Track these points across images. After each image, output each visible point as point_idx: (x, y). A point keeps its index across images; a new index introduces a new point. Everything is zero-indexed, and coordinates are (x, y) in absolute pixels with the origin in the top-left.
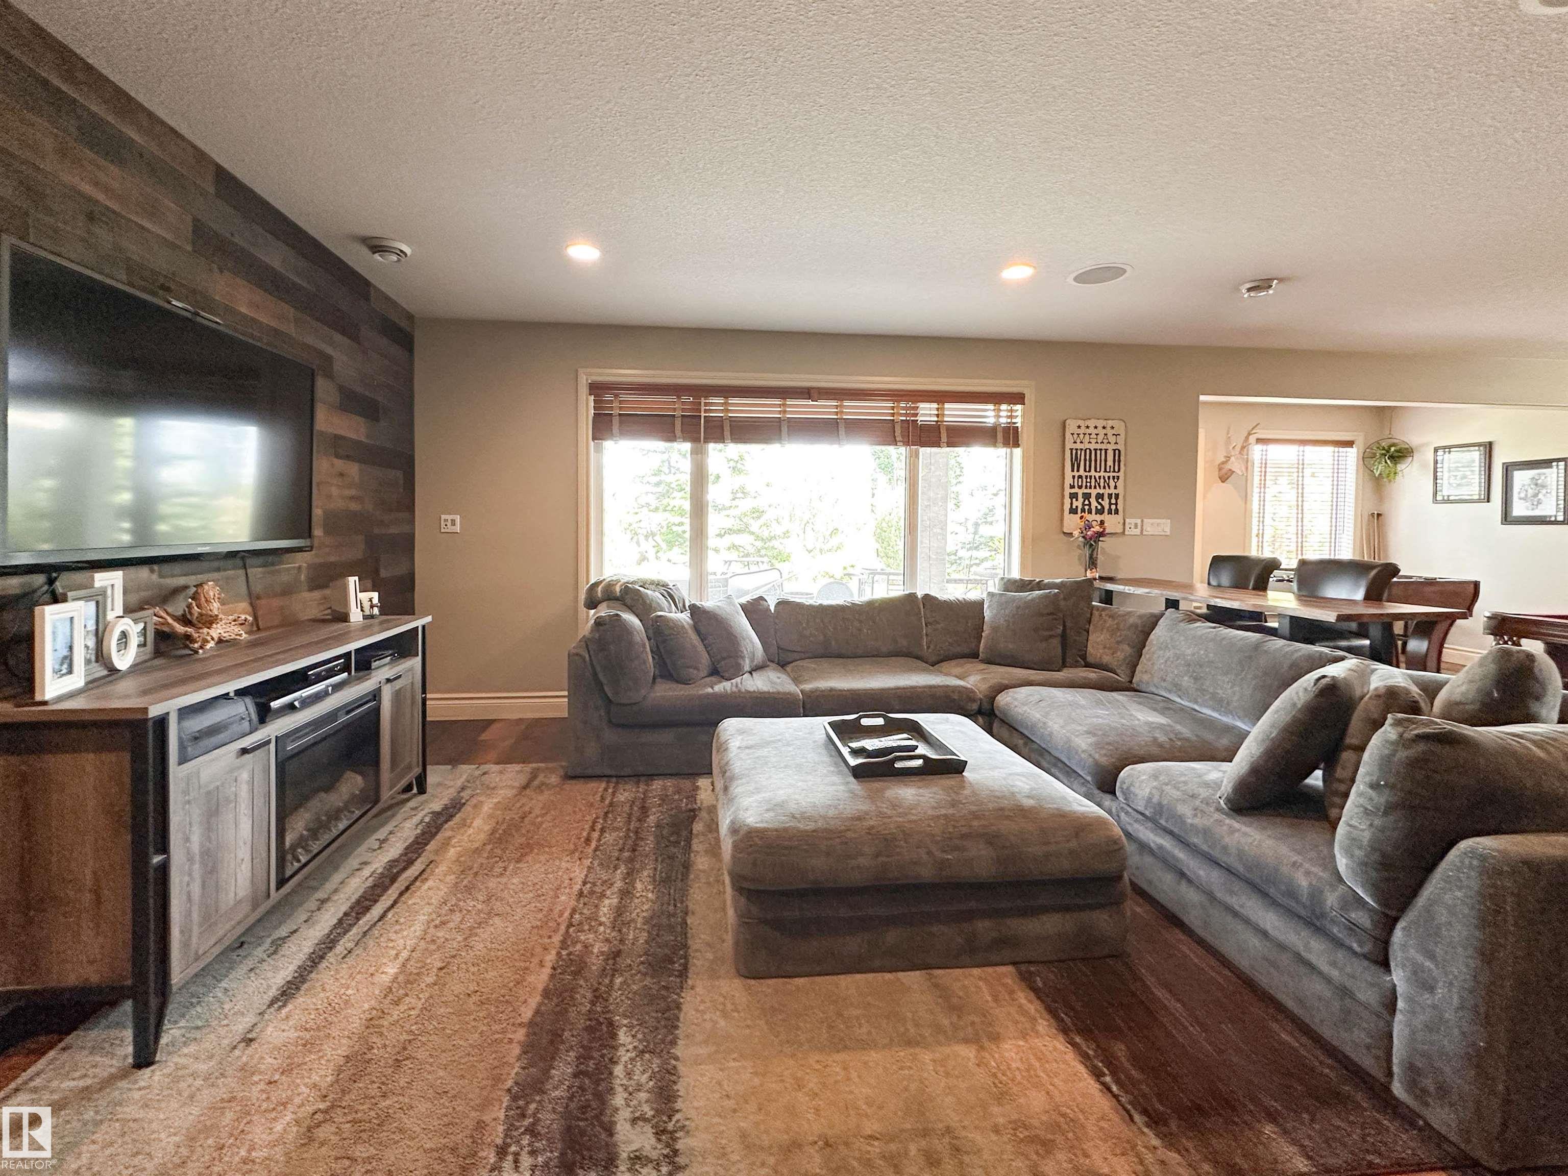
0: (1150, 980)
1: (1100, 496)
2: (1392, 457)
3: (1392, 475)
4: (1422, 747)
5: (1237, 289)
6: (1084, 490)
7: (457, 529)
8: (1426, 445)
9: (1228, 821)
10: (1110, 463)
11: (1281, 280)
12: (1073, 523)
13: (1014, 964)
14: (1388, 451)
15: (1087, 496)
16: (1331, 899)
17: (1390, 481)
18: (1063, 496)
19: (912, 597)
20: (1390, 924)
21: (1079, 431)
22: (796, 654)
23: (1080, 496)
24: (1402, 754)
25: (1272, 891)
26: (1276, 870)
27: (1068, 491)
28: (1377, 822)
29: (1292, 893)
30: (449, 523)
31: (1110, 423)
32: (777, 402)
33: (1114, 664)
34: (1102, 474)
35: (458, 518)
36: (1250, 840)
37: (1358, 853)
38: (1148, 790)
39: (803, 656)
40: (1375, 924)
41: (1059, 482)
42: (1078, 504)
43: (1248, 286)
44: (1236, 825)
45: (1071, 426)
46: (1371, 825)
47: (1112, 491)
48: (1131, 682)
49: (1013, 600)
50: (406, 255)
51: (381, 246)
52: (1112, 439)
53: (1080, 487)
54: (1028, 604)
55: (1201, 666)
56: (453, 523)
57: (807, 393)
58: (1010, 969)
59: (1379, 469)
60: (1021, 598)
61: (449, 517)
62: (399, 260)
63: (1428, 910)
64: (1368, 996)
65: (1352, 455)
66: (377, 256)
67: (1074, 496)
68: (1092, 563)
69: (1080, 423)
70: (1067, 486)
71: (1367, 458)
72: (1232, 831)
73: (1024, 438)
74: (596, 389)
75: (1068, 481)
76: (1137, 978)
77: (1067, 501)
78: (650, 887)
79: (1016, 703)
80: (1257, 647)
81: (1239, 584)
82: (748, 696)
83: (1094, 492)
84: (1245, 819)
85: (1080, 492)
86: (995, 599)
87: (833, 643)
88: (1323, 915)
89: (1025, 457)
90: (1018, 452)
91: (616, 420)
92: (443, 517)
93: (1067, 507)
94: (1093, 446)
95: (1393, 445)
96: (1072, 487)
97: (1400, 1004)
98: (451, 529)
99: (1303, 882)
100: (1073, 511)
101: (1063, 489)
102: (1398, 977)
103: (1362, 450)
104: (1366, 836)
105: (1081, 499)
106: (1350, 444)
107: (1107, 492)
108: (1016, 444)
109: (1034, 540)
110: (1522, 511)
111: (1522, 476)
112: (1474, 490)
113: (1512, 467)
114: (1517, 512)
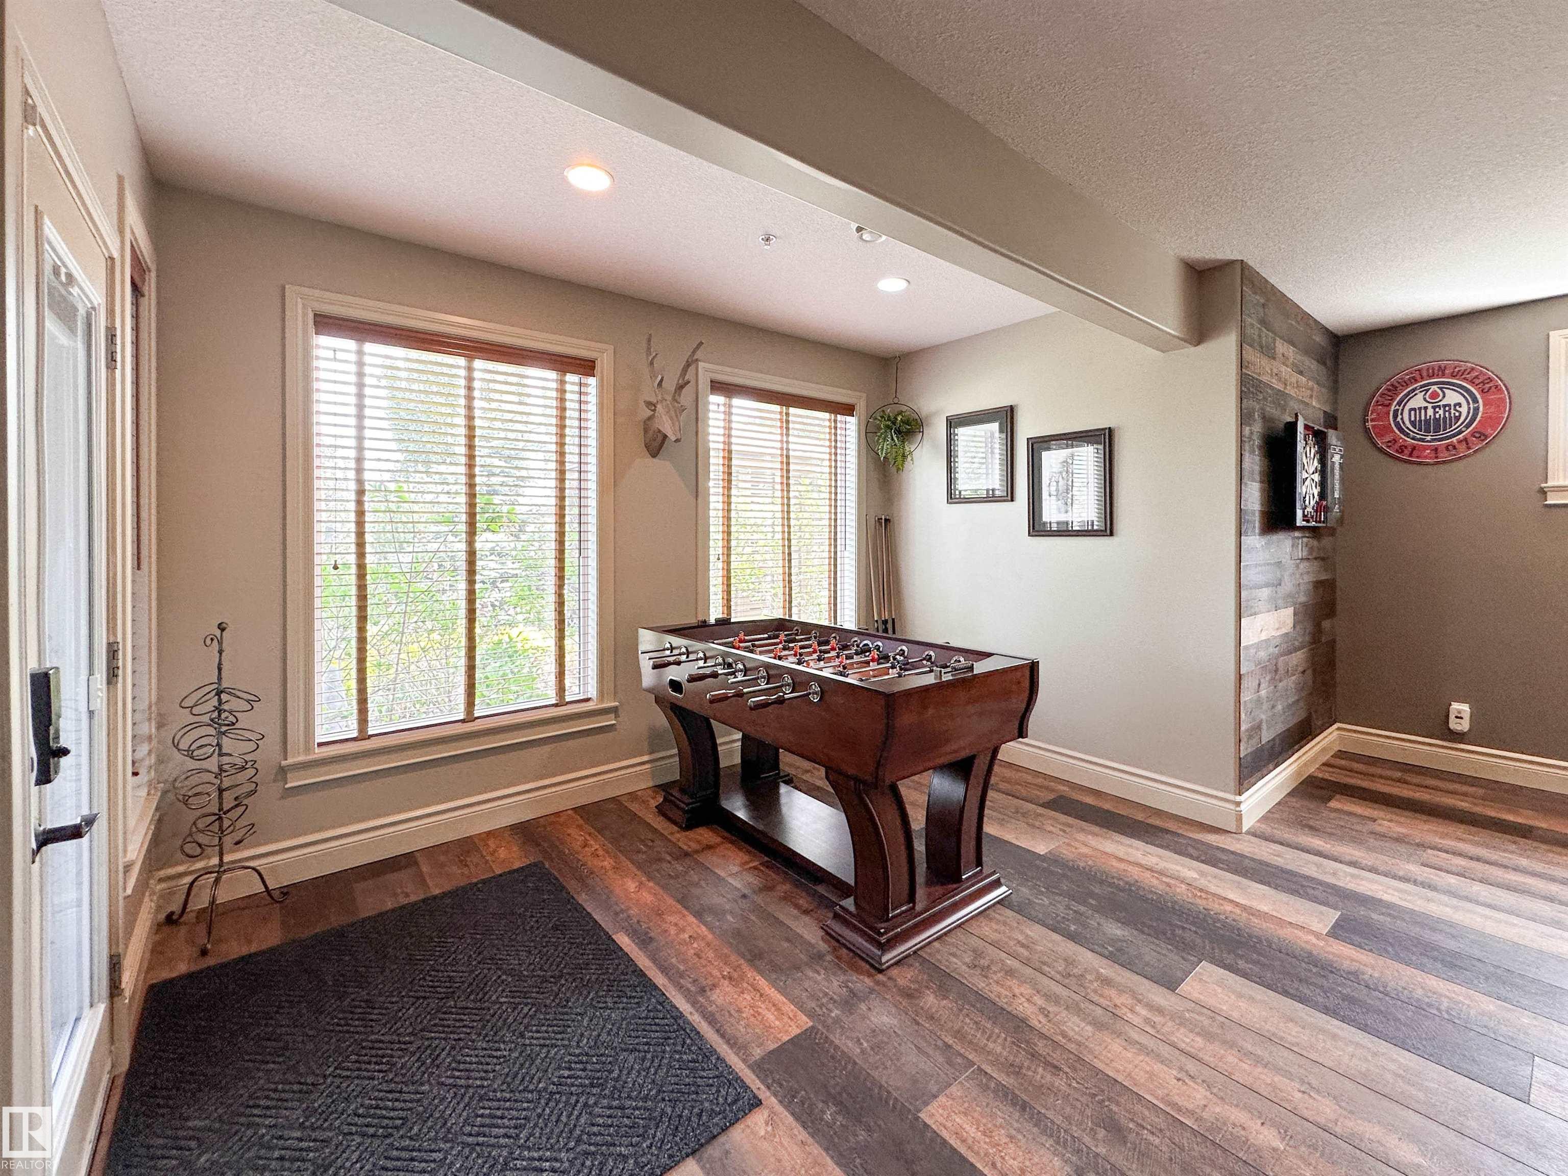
2: (899, 432)
3: (900, 458)
8: (936, 413)
14: (894, 423)
17: (898, 469)
59: (885, 448)
65: (851, 425)
71: (870, 432)
95: (900, 413)
103: (863, 418)
106: (849, 410)
110: (1051, 513)
111: (1051, 460)
112: (995, 481)
113: (1037, 445)
114: (1046, 518)
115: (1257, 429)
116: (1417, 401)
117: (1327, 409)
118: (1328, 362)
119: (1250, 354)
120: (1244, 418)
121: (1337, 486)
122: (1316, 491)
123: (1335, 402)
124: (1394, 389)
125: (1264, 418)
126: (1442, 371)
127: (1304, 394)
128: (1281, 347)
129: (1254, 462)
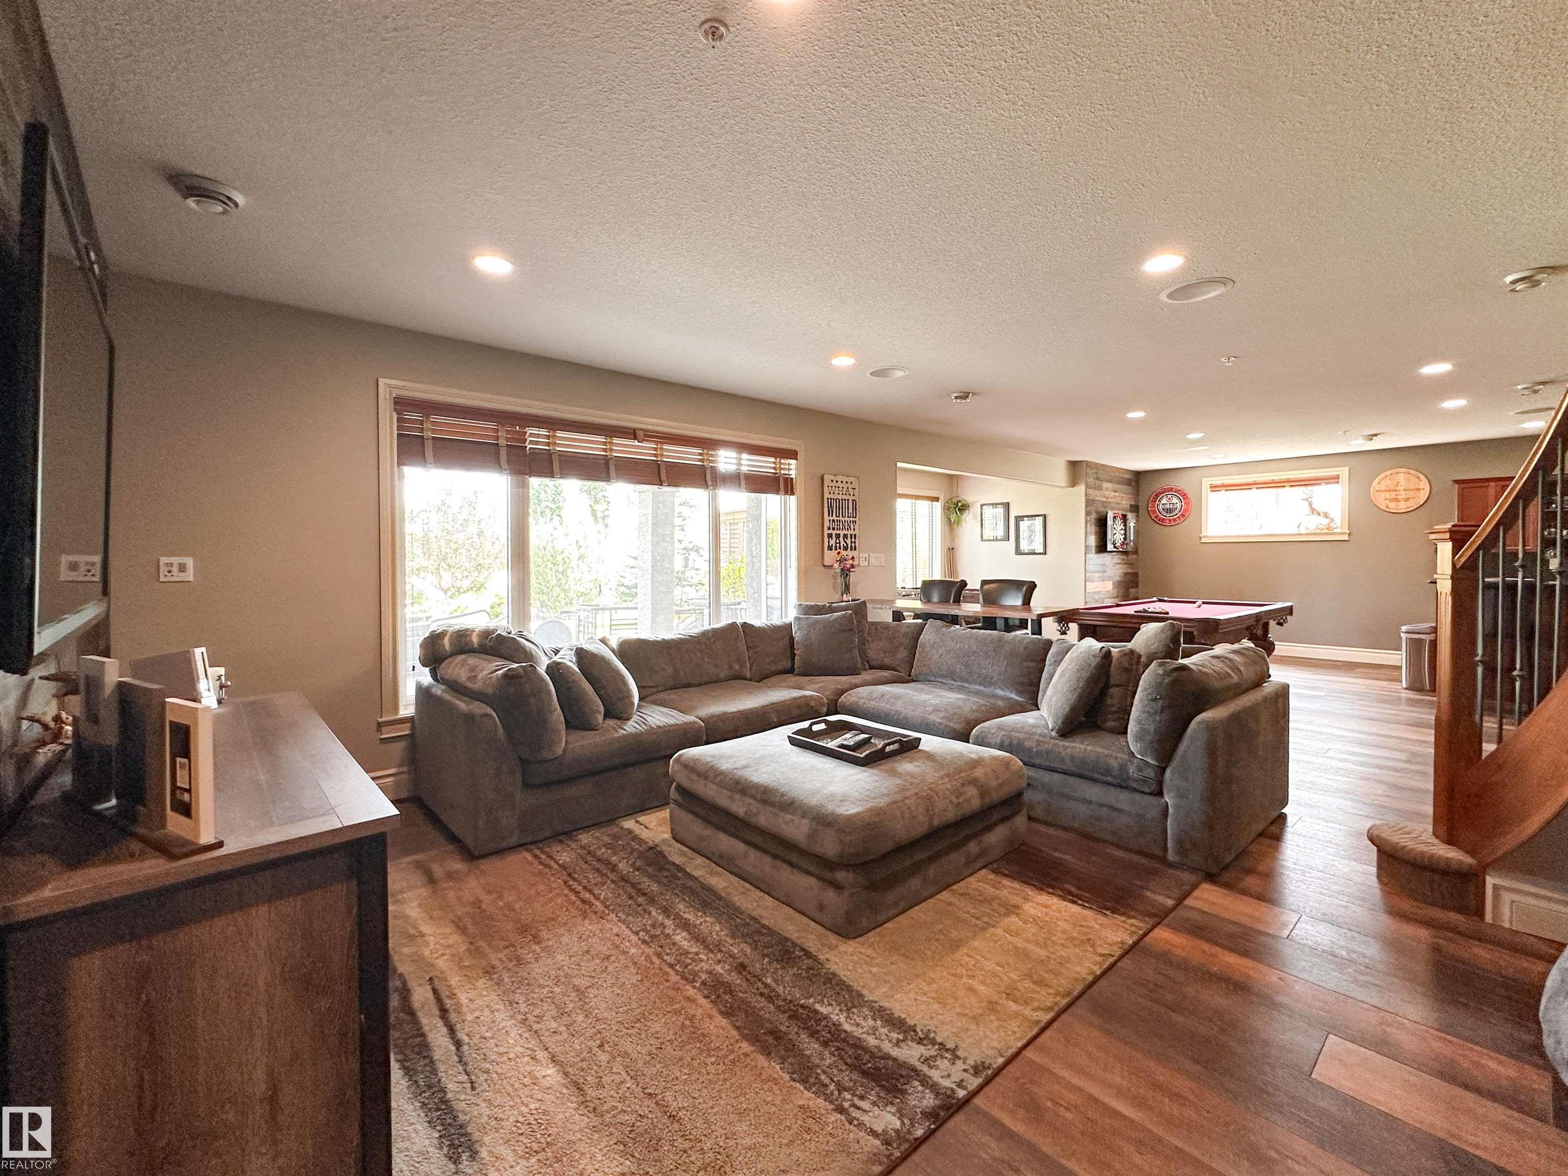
0: (1048, 850)
1: (845, 536)
2: (959, 510)
3: (959, 522)
4: (1175, 674)
5: (949, 395)
6: (836, 532)
7: (189, 576)
8: (976, 502)
9: (1061, 743)
10: (851, 511)
11: (973, 394)
12: (830, 557)
13: (984, 867)
14: (957, 505)
15: (838, 536)
16: (1132, 770)
17: (958, 526)
18: (823, 536)
19: (733, 625)
20: (1163, 770)
21: (832, 484)
22: (648, 689)
23: (834, 536)
24: (1166, 681)
25: (1096, 775)
26: (1097, 762)
27: (826, 532)
28: (1158, 718)
29: (1108, 771)
30: (175, 569)
31: (851, 479)
32: (601, 439)
33: (895, 664)
34: (846, 519)
35: (190, 562)
36: (1078, 750)
37: (1148, 738)
38: (999, 738)
39: (655, 690)
40: (1156, 773)
41: (819, 524)
42: (832, 542)
43: (956, 395)
44: (1067, 744)
45: (827, 478)
46: (1154, 721)
47: (852, 532)
48: (910, 675)
49: (817, 622)
50: (236, 205)
51: (199, 188)
52: (851, 492)
53: (834, 529)
54: (831, 624)
55: (968, 656)
56: (182, 568)
57: (633, 434)
58: (984, 870)
59: (953, 517)
60: (824, 620)
61: (176, 560)
62: (225, 212)
63: (1183, 757)
64: (1154, 813)
65: (938, 506)
66: (191, 203)
67: (830, 536)
68: (847, 589)
69: (833, 478)
70: (826, 528)
71: (947, 509)
72: (1066, 748)
73: (799, 486)
74: (401, 404)
75: (826, 524)
76: (1041, 851)
77: (826, 540)
78: (700, 914)
79: (863, 701)
80: (1000, 640)
81: (944, 600)
82: (660, 731)
83: (842, 533)
84: (1070, 739)
85: (834, 533)
86: (803, 623)
87: (682, 674)
88: (1129, 778)
89: (799, 502)
90: (793, 500)
91: (429, 446)
92: (164, 560)
93: (826, 544)
94: (840, 497)
95: (960, 501)
96: (829, 529)
97: (1171, 810)
98: (177, 576)
99: (1114, 763)
100: (830, 548)
101: (823, 530)
102: (1168, 798)
103: (943, 504)
104: (1152, 728)
105: (834, 539)
106: (937, 499)
107: (849, 533)
108: (793, 493)
109: (806, 571)
110: (1024, 547)
111: (1024, 525)
112: (1000, 533)
113: (1019, 519)
114: (1022, 547)
115: (1094, 516)
116: (1164, 501)
117: (1133, 503)
118: (1133, 484)
119: (1090, 491)
120: (1088, 514)
121: (1132, 535)
122: (1122, 537)
123: (1137, 501)
124: (1157, 495)
125: (1097, 512)
126: (1172, 489)
127: (1118, 500)
128: (1105, 485)
129: (1092, 529)
